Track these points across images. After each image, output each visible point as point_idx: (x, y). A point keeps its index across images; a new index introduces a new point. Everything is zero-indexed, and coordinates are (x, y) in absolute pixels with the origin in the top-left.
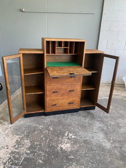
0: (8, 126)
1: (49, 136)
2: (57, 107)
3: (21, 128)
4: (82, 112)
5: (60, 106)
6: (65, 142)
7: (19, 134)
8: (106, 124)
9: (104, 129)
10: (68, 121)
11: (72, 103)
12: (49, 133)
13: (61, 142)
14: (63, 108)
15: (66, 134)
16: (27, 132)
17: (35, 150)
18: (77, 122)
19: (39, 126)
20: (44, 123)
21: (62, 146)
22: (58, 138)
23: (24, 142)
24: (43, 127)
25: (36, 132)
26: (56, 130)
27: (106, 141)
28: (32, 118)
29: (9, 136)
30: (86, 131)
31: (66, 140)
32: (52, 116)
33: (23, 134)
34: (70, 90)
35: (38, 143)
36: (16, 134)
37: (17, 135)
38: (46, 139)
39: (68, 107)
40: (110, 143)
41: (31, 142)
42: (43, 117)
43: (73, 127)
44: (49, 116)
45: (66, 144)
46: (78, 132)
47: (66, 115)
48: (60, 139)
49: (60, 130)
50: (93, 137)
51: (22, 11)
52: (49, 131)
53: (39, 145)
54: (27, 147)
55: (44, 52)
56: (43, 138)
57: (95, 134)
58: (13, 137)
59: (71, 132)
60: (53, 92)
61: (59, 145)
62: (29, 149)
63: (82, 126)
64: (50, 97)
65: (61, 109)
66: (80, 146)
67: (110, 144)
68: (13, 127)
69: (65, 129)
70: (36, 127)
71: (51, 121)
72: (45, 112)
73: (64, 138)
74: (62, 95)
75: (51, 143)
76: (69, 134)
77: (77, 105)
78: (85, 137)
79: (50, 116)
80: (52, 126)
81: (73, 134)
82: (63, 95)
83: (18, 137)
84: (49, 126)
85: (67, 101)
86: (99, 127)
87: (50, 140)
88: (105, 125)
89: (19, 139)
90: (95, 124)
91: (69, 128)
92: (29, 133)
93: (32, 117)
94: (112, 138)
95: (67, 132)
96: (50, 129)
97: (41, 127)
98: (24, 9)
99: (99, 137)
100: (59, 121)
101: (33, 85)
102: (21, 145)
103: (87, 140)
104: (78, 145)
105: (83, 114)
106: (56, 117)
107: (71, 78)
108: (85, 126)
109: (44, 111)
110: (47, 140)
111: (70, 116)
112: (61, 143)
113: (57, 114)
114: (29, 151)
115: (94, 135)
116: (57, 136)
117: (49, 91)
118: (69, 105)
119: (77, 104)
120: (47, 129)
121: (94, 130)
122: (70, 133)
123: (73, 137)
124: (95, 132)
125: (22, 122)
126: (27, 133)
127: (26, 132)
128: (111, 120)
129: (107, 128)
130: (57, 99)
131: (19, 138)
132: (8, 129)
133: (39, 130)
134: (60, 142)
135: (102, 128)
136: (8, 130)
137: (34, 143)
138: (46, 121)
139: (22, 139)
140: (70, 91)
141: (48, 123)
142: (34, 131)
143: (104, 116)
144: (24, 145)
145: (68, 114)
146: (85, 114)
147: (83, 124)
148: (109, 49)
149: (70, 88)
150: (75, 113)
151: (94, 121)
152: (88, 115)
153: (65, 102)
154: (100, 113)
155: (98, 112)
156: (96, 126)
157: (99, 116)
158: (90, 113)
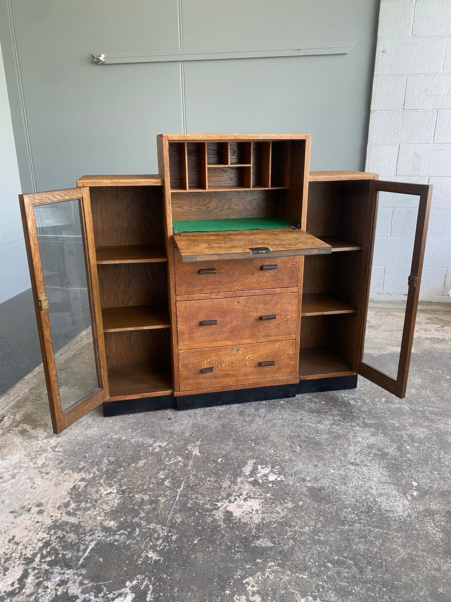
0: (45, 441)
1: (187, 473)
2: (215, 377)
3: (89, 448)
4: (307, 396)
5: (227, 375)
6: (241, 494)
7: (83, 468)
8: (397, 435)
9: (387, 454)
10: (254, 426)
11: (272, 363)
12: (186, 466)
13: (229, 495)
14: (237, 381)
15: (247, 470)
16: (110, 463)
17: (136, 520)
18: (287, 431)
19: (151, 442)
20: (171, 432)
21: (232, 508)
22: (216, 481)
23: (97, 492)
24: (168, 445)
25: (141, 463)
26: (214, 454)
27: (394, 492)
28: (131, 418)
29: (47, 474)
30: (320, 458)
31: (247, 487)
32: (199, 411)
33: (95, 469)
34: (260, 314)
35: (146, 498)
36: (72, 469)
37: (74, 472)
38: (176, 483)
39: (254, 379)
40: (410, 498)
41: (123, 492)
42: (169, 413)
43: (275, 446)
44: (189, 411)
45: (245, 500)
46: (291, 460)
47: (250, 408)
48: (226, 484)
49: (225, 457)
50: (345, 480)
51: (97, 62)
52: (188, 458)
53: (151, 502)
54: (107, 508)
55: (163, 182)
56: (164, 480)
57: (352, 467)
58: (60, 478)
59: (264, 463)
60: (201, 324)
61: (219, 504)
62: (114, 514)
63: (305, 441)
64: (191, 339)
65: (230, 384)
66: (297, 506)
67: (406, 503)
68: (62, 446)
69: (242, 451)
70: (141, 446)
71: (194, 426)
72: (176, 394)
73: (239, 480)
74: (231, 332)
75: (194, 496)
76: (259, 467)
77: (289, 370)
78: (316, 479)
79: (191, 412)
80: (198, 443)
81: (273, 467)
83: (77, 476)
84: (187, 442)
85: (252, 357)
86: (370, 447)
87: (188, 486)
88: (393, 441)
89: (83, 484)
90: (354, 437)
91: (259, 450)
92: (118, 464)
93: (132, 415)
94: (415, 484)
95: (251, 462)
96: (190, 453)
97: (160, 446)
98: (103, 56)
99: (369, 479)
100: (223, 426)
101: (131, 304)
102: (86, 502)
103: (321, 489)
104: (290, 505)
105: (313, 405)
106: (215, 414)
107: (261, 273)
108: (317, 444)
109: (173, 393)
110: (179, 487)
111: (262, 411)
112: (226, 499)
113: (217, 405)
114: (112, 523)
115: (349, 474)
116: (216, 474)
117: (187, 320)
118: (261, 369)
119: (288, 366)
120: (181, 451)
121: (351, 457)
122: (262, 464)
123: (272, 478)
124: (352, 461)
125: (94, 431)
126: (108, 465)
127: (105, 460)
128: (415, 424)
129: (399, 449)
130: (217, 350)
131: (83, 480)
132: (45, 451)
133: (153, 454)
134: (224, 494)
135: (379, 450)
136: (44, 455)
137: (133, 496)
138: (177, 428)
139: (90, 483)
140: (261, 319)
141: (183, 432)
142: (135, 459)
143: (389, 409)
144: (96, 501)
145: (259, 404)
146: (320, 404)
147: (311, 435)
148: (405, 176)
149: (261, 306)
150: (282, 402)
151: (351, 425)
152: (331, 406)
153: (244, 360)
154: (374, 400)
155: (368, 396)
156: (359, 442)
157: (369, 411)
158: (335, 400)
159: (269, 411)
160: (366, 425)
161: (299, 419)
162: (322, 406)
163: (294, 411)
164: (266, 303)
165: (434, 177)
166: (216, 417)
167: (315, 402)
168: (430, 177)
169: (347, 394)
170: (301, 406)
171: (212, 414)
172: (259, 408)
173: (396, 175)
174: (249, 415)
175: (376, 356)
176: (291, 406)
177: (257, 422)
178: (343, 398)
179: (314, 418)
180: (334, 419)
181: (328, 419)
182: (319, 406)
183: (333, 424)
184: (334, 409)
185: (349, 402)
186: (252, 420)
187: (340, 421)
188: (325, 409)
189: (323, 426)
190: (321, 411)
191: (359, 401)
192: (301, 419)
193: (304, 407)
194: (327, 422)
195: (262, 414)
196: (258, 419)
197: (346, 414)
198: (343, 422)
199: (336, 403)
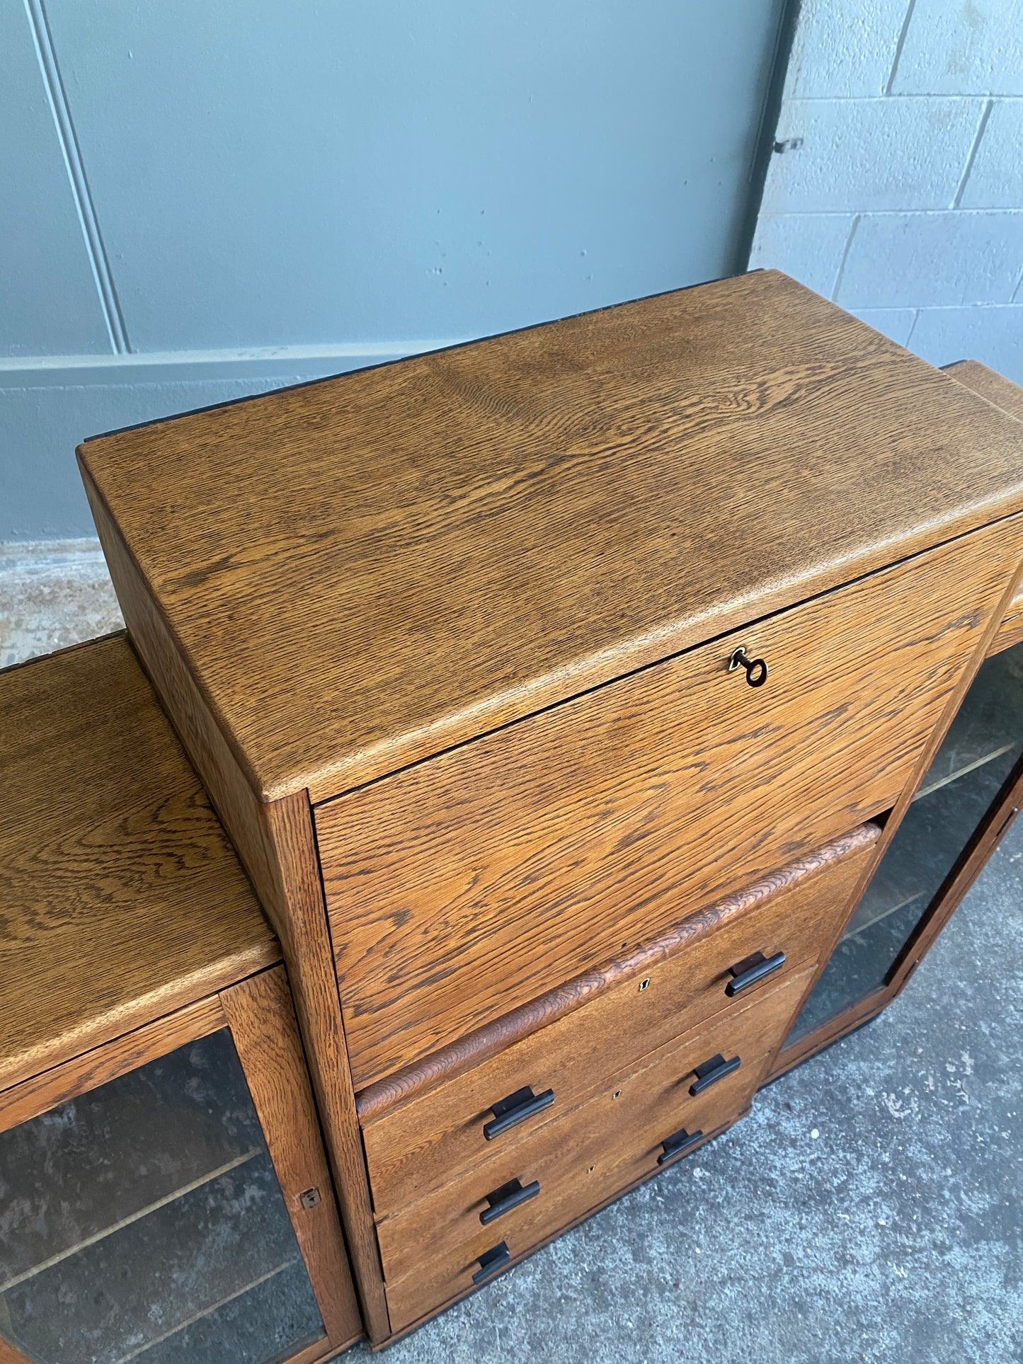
85: (633, 1152)
105: (792, 1162)
145: (634, 1210)
146: (809, 1146)
147: (848, 1349)
148: (917, 95)
150: (697, 1173)
151: (935, 1246)
152: (844, 1151)
154: (946, 1075)
155: (920, 1050)
156: (988, 1336)
157: (954, 1140)
158: (845, 1106)
159: (679, 1244)
160: (975, 1232)
161: (779, 1259)
162: (819, 1158)
163: (748, 1218)
165: (1007, 100)
166: (527, 1347)
167: (793, 1143)
168: (994, 99)
169: (861, 1057)
170: (763, 1179)
171: (506, 1328)
172: (642, 1236)
173: (889, 93)
174: (626, 1292)
176: (733, 1187)
177: (664, 1325)
178: (859, 1087)
179: (820, 1241)
180: (877, 1225)
181: (862, 1233)
182: (812, 1162)
183: (886, 1257)
184: (859, 1160)
185: (884, 1110)
186: (646, 1323)
187: (896, 1227)
188: (835, 1173)
189: (860, 1277)
190: (828, 1186)
191: (907, 1091)
192: (788, 1259)
193: (772, 1183)
194: (866, 1251)
195: (662, 1270)
196: (663, 1309)
197: (901, 1184)
198: (908, 1232)
199: (851, 1128)
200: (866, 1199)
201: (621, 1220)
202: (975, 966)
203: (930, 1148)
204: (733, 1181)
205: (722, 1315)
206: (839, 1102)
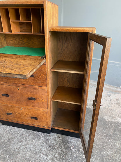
5: (19, 118)
14: (23, 121)
18: (28, 154)
39: (30, 122)
47: (28, 133)
60: (3, 95)
65: (20, 121)
77: (46, 123)
82: (18, 102)
85: (28, 113)
100: (9, 140)
105: (53, 142)
146: (57, 143)
149: (29, 93)
150: (43, 135)
152: (60, 146)
153: (25, 114)
157: (76, 157)
158: (66, 143)
163: (42, 143)
164: (31, 92)
166: (11, 134)
167: (56, 141)
171: (12, 131)
172: (31, 135)
174: (23, 137)
175: (107, 121)
177: (23, 143)
178: (70, 143)
179: (46, 151)
180: (54, 156)
181: (52, 155)
182: (55, 144)
183: (51, 159)
184: (61, 148)
185: (71, 147)
186: (21, 141)
187: (56, 158)
188: (56, 147)
189: (46, 158)
190: (54, 147)
191: (76, 148)
192: (41, 149)
193: (48, 142)
194: (50, 157)
195: (29, 139)
196: (24, 142)
197: (63, 155)
198: (57, 160)
199: (64, 145)
200: (56, 152)
201: (31, 132)
202: (104, 145)
203: (71, 155)
204: (45, 138)
205: (28, 147)
206: (66, 142)
